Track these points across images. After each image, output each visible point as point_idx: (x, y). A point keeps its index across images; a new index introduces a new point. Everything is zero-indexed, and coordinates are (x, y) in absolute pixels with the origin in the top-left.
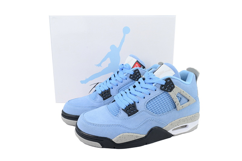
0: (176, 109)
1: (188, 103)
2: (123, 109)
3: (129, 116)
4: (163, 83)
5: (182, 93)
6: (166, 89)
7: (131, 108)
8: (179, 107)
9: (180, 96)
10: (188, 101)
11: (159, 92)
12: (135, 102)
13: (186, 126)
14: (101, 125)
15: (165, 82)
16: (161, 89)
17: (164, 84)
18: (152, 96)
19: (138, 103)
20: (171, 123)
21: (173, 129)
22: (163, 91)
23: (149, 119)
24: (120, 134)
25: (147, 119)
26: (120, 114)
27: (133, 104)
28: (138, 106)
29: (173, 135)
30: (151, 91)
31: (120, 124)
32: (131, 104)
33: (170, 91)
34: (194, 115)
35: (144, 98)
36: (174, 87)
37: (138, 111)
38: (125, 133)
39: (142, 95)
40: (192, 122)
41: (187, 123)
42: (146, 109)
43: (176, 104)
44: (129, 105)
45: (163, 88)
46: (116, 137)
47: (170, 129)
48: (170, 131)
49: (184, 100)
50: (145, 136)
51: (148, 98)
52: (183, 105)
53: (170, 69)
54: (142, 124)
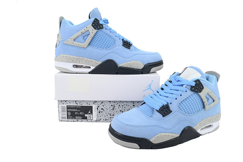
0: (204, 109)
1: (214, 103)
2: (157, 110)
3: (164, 116)
4: (194, 84)
5: (210, 94)
6: (196, 90)
7: (164, 109)
8: (207, 107)
9: (208, 97)
10: (214, 101)
11: (190, 93)
12: (168, 103)
13: (210, 126)
14: (138, 126)
15: (195, 83)
16: (191, 90)
17: (194, 86)
18: (184, 97)
19: (171, 104)
20: (200, 123)
21: (200, 129)
22: (194, 92)
23: (182, 119)
24: (157, 134)
25: (181, 119)
26: (155, 115)
27: (166, 105)
28: (172, 107)
29: (201, 135)
30: (182, 92)
31: (156, 125)
32: (165, 105)
33: (200, 92)
34: (217, 115)
35: (176, 99)
36: (203, 88)
37: (172, 112)
38: (162, 133)
39: (174, 96)
40: (216, 122)
41: (212, 122)
42: (179, 109)
43: (205, 104)
44: (162, 107)
45: (193, 89)
46: (154, 138)
47: (199, 129)
48: (199, 131)
49: (211, 100)
50: (179, 135)
51: (180, 99)
52: (210, 106)
53: (197, 71)
54: (176, 123)
